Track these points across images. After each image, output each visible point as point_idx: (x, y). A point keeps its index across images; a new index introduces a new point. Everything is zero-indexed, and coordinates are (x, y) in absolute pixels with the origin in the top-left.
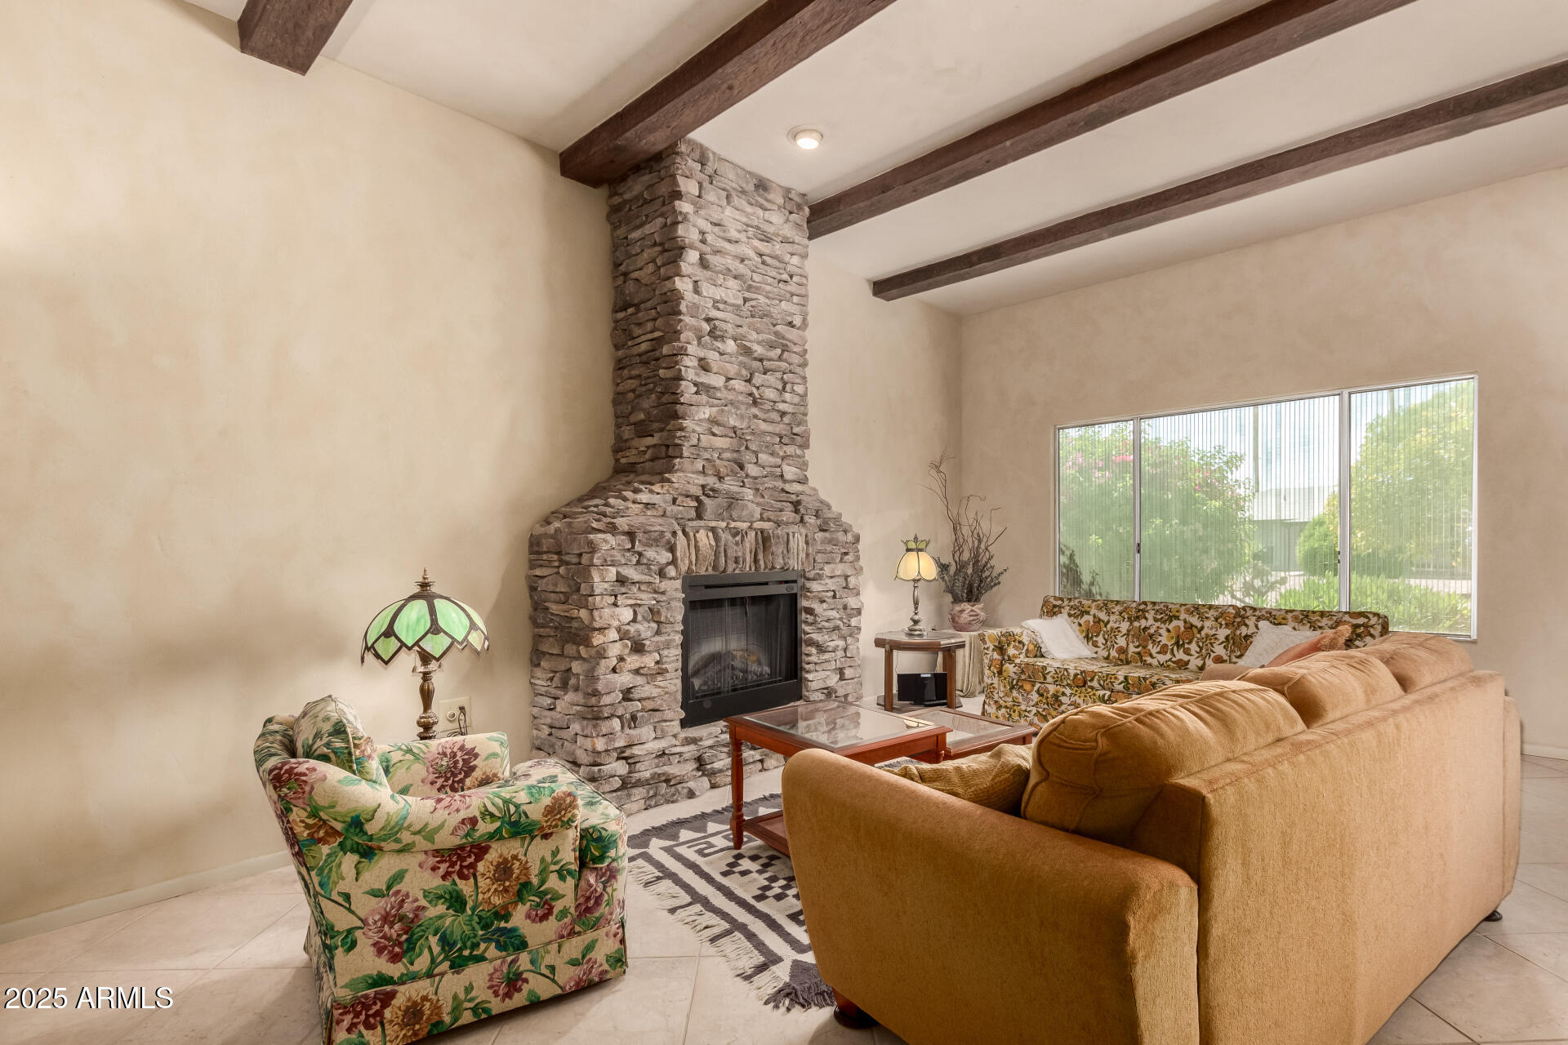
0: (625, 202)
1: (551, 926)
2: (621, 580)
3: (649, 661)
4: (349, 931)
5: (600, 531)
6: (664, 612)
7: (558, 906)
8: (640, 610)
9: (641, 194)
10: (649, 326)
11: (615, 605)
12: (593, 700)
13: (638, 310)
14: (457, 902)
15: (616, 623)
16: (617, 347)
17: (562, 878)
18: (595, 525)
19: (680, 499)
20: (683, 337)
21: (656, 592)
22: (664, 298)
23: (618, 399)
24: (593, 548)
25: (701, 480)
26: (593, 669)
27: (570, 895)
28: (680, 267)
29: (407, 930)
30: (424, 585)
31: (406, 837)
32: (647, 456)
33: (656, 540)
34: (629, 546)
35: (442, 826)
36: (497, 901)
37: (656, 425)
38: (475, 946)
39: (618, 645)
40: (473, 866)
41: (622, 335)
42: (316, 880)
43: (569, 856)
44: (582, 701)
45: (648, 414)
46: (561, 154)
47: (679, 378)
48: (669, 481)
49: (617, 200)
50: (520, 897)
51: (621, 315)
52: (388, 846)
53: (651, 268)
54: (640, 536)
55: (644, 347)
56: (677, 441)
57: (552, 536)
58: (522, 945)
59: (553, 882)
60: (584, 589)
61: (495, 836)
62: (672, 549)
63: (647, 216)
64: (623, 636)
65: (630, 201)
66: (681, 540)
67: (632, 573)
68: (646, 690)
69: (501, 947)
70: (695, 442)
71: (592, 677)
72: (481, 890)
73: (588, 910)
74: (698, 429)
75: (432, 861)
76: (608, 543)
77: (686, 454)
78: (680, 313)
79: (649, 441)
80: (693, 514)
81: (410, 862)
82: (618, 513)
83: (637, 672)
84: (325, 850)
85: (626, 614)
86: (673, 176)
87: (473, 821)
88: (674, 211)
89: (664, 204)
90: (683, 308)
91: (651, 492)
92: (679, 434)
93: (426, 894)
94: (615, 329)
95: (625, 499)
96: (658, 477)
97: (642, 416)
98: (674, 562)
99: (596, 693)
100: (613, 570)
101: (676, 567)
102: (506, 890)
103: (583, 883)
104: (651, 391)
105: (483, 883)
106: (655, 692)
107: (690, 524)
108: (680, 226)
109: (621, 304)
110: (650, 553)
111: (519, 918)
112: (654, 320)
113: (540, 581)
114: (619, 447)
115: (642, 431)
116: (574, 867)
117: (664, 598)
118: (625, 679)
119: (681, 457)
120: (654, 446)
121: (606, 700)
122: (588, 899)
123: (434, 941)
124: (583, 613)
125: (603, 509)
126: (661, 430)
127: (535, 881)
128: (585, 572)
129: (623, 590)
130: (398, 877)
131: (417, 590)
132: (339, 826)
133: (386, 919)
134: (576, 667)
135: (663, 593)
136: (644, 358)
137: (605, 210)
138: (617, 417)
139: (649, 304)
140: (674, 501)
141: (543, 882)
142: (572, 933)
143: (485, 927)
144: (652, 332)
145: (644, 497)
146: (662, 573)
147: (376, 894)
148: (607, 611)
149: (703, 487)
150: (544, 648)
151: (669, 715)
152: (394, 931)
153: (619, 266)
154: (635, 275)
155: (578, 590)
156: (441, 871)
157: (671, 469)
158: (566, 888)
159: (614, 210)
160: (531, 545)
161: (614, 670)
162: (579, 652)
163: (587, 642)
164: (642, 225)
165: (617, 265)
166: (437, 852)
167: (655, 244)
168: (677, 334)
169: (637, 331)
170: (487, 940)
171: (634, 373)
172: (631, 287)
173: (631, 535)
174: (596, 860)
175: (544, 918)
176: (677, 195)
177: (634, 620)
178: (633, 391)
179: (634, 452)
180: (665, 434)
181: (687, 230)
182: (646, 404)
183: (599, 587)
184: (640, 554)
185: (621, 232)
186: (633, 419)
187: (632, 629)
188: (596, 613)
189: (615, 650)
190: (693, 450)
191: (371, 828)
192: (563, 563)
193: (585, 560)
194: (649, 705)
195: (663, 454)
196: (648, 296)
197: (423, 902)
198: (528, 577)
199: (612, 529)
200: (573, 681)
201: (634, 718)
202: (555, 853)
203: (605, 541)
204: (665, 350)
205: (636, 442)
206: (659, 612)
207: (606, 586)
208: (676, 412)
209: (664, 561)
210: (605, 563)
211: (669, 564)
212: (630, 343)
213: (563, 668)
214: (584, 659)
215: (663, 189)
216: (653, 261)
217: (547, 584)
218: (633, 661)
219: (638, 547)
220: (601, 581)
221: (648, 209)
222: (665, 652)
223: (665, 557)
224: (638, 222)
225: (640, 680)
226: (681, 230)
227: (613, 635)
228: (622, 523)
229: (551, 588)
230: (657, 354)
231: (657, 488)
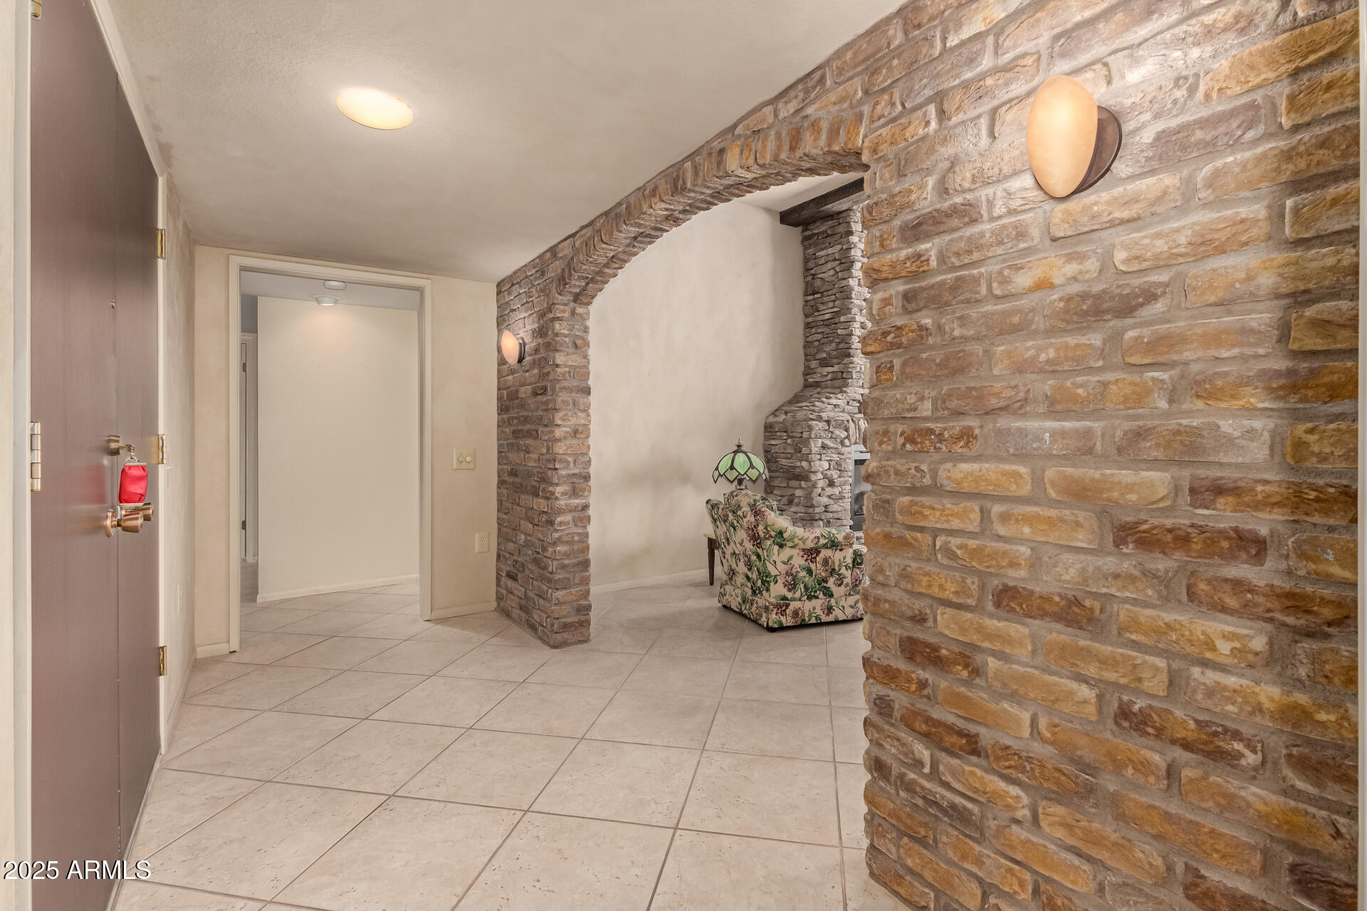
0: (814, 235)
1: (842, 589)
2: (824, 447)
3: (836, 491)
4: (776, 576)
5: (813, 420)
6: (843, 464)
7: (845, 581)
8: (832, 463)
9: (826, 231)
10: (831, 305)
11: (820, 460)
12: (811, 510)
13: (822, 296)
14: (810, 572)
15: (821, 470)
16: (806, 316)
17: (847, 569)
18: (811, 416)
19: (851, 402)
20: (853, 311)
21: (839, 454)
22: (842, 290)
23: (807, 345)
24: (810, 428)
25: (862, 391)
26: (810, 493)
27: (850, 577)
28: (851, 272)
29: (794, 580)
30: (739, 446)
31: (796, 541)
32: (829, 377)
33: (840, 425)
34: (827, 428)
35: (808, 539)
36: (823, 574)
37: (835, 361)
38: (815, 592)
39: (822, 481)
40: (815, 558)
41: (810, 309)
42: (765, 554)
43: (849, 561)
44: (804, 511)
45: (829, 354)
46: (781, 213)
47: (851, 334)
48: (845, 392)
49: (808, 233)
50: (831, 575)
51: (810, 298)
52: (790, 544)
53: (832, 272)
54: (833, 423)
55: (827, 316)
56: (850, 370)
57: (781, 423)
58: (831, 596)
59: (843, 571)
60: (804, 450)
61: (825, 546)
62: (847, 430)
63: (830, 243)
64: (825, 477)
65: (818, 234)
66: (852, 425)
67: (828, 442)
68: (835, 507)
69: (825, 595)
70: (858, 370)
71: (809, 497)
72: (818, 568)
73: (856, 585)
74: (860, 363)
75: (802, 553)
76: (818, 426)
77: (854, 377)
78: (851, 298)
79: (830, 369)
80: (857, 411)
81: (795, 552)
82: (821, 410)
83: (829, 497)
84: (769, 542)
85: (826, 465)
86: (849, 223)
87: (818, 538)
88: (848, 242)
89: (841, 237)
90: (853, 296)
91: (837, 398)
92: (851, 366)
93: (800, 566)
94: (805, 305)
95: (823, 402)
96: (838, 390)
97: (825, 355)
98: (848, 437)
99: (812, 506)
100: (820, 441)
101: (849, 440)
102: (826, 570)
103: (854, 573)
104: (832, 342)
105: (819, 566)
106: (840, 509)
107: (856, 416)
108: (853, 250)
109: (810, 290)
110: (837, 432)
111: (831, 583)
112: (834, 301)
113: (773, 447)
114: (808, 372)
115: (824, 363)
116: (851, 565)
117: (843, 457)
118: (825, 500)
119: (852, 378)
120: (833, 372)
121: (817, 510)
122: (856, 580)
123: (802, 586)
124: (804, 464)
125: (812, 408)
126: (839, 364)
127: (837, 568)
128: (806, 442)
129: (825, 452)
130: (791, 558)
131: (736, 448)
132: (773, 534)
133: (787, 574)
134: (798, 493)
135: (842, 454)
136: (826, 323)
137: (801, 238)
138: (806, 355)
139: (830, 293)
140: (848, 403)
141: (840, 570)
142: (850, 595)
143: (819, 584)
144: (832, 308)
145: (834, 401)
146: (842, 443)
147: (784, 563)
148: (818, 463)
149: (862, 395)
150: (776, 483)
151: (845, 522)
152: (790, 579)
153: (809, 269)
154: (819, 276)
155: (800, 452)
156: (805, 558)
157: (846, 385)
158: (848, 573)
159: (805, 239)
160: (766, 428)
161: (820, 495)
162: (800, 485)
163: (806, 479)
164: (826, 248)
165: (807, 270)
166: (803, 550)
167: (835, 260)
168: (848, 310)
169: (822, 307)
170: (820, 590)
171: (819, 331)
172: (818, 283)
173: (828, 422)
174: (858, 564)
175: (840, 585)
176: (850, 233)
177: (829, 469)
178: (818, 341)
179: (819, 375)
180: (842, 366)
181: (856, 252)
182: (828, 348)
183: (814, 450)
184: (832, 432)
185: (811, 251)
186: (818, 357)
187: (829, 473)
188: (812, 463)
189: (821, 484)
190: (858, 374)
191: (785, 535)
192: (789, 437)
193: (805, 435)
194: (836, 516)
195: (840, 377)
196: (829, 288)
197: (799, 570)
198: (764, 445)
199: (820, 419)
200: (796, 500)
201: (829, 522)
202: (844, 558)
203: (817, 425)
204: (842, 319)
205: (820, 370)
206: (840, 465)
207: (817, 449)
208: (849, 354)
209: (843, 436)
210: (816, 437)
211: (845, 438)
212: (816, 314)
213: (790, 494)
214: (803, 488)
215: (841, 229)
216: (834, 268)
217: (779, 449)
218: (829, 491)
219: (831, 429)
220: (815, 446)
221: (829, 239)
222: (844, 487)
223: (844, 434)
224: (823, 246)
225: (832, 502)
226: (853, 252)
227: (820, 476)
228: (824, 415)
229: (782, 451)
230: (836, 320)
231: (839, 396)
